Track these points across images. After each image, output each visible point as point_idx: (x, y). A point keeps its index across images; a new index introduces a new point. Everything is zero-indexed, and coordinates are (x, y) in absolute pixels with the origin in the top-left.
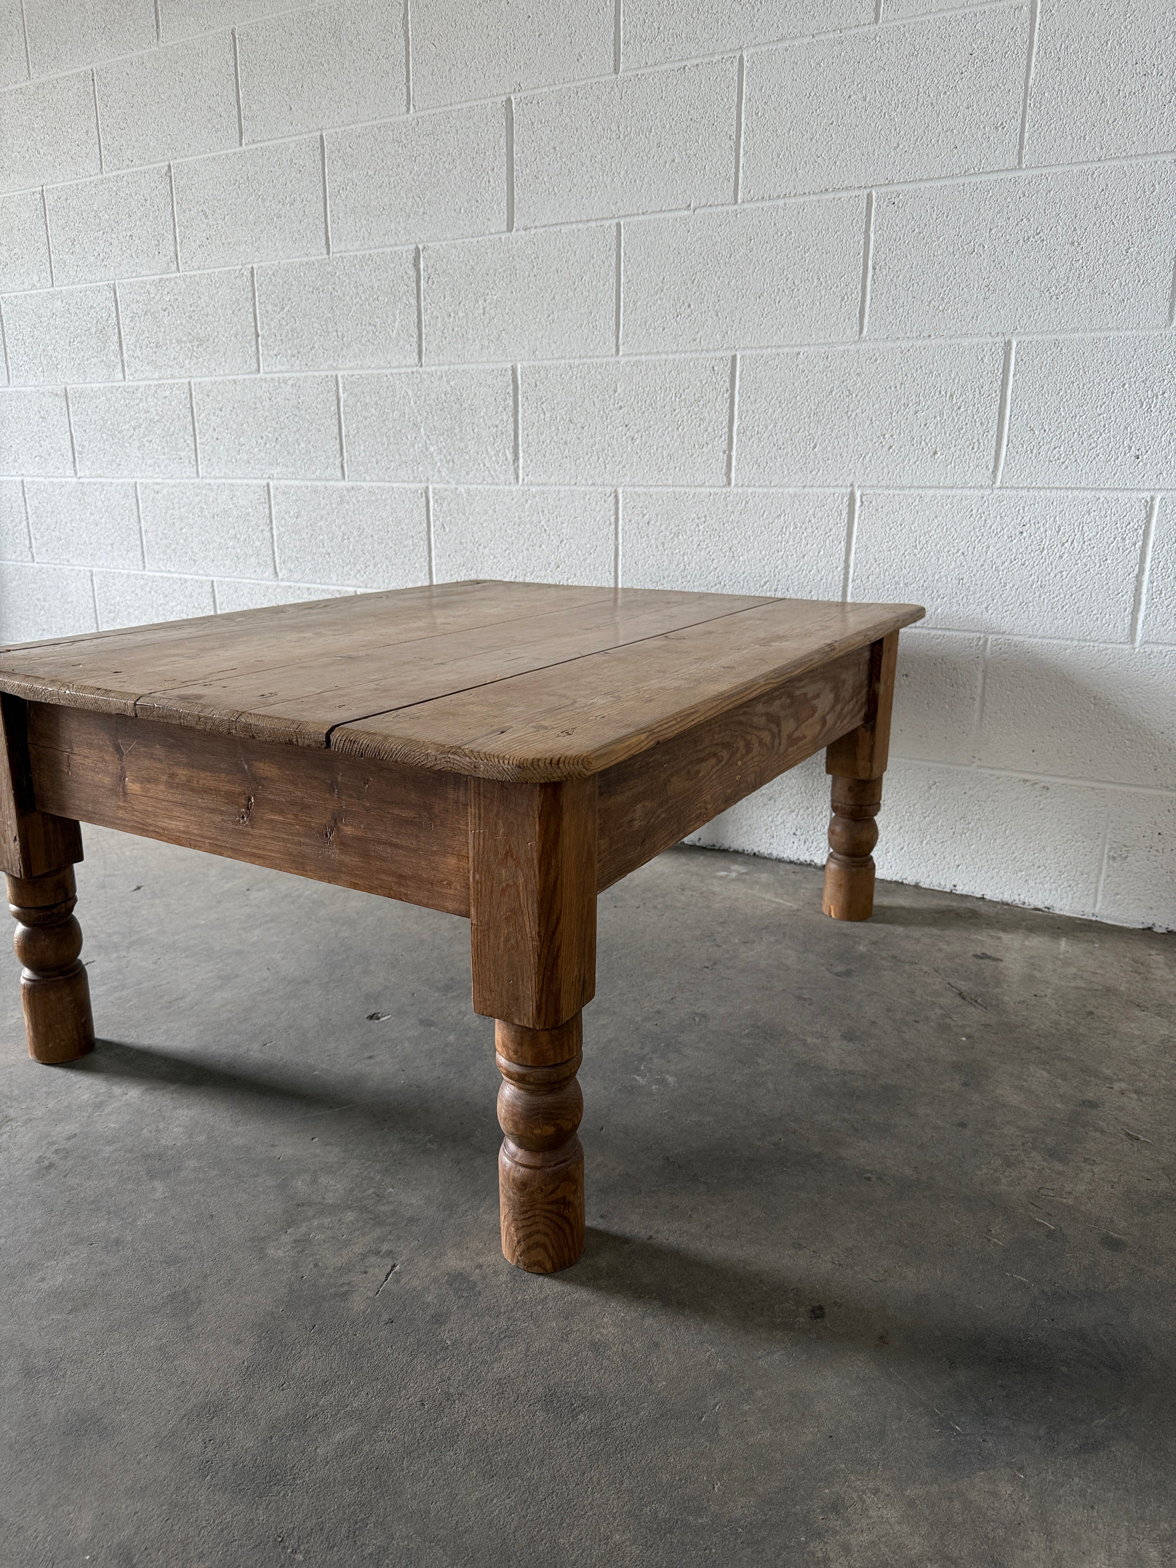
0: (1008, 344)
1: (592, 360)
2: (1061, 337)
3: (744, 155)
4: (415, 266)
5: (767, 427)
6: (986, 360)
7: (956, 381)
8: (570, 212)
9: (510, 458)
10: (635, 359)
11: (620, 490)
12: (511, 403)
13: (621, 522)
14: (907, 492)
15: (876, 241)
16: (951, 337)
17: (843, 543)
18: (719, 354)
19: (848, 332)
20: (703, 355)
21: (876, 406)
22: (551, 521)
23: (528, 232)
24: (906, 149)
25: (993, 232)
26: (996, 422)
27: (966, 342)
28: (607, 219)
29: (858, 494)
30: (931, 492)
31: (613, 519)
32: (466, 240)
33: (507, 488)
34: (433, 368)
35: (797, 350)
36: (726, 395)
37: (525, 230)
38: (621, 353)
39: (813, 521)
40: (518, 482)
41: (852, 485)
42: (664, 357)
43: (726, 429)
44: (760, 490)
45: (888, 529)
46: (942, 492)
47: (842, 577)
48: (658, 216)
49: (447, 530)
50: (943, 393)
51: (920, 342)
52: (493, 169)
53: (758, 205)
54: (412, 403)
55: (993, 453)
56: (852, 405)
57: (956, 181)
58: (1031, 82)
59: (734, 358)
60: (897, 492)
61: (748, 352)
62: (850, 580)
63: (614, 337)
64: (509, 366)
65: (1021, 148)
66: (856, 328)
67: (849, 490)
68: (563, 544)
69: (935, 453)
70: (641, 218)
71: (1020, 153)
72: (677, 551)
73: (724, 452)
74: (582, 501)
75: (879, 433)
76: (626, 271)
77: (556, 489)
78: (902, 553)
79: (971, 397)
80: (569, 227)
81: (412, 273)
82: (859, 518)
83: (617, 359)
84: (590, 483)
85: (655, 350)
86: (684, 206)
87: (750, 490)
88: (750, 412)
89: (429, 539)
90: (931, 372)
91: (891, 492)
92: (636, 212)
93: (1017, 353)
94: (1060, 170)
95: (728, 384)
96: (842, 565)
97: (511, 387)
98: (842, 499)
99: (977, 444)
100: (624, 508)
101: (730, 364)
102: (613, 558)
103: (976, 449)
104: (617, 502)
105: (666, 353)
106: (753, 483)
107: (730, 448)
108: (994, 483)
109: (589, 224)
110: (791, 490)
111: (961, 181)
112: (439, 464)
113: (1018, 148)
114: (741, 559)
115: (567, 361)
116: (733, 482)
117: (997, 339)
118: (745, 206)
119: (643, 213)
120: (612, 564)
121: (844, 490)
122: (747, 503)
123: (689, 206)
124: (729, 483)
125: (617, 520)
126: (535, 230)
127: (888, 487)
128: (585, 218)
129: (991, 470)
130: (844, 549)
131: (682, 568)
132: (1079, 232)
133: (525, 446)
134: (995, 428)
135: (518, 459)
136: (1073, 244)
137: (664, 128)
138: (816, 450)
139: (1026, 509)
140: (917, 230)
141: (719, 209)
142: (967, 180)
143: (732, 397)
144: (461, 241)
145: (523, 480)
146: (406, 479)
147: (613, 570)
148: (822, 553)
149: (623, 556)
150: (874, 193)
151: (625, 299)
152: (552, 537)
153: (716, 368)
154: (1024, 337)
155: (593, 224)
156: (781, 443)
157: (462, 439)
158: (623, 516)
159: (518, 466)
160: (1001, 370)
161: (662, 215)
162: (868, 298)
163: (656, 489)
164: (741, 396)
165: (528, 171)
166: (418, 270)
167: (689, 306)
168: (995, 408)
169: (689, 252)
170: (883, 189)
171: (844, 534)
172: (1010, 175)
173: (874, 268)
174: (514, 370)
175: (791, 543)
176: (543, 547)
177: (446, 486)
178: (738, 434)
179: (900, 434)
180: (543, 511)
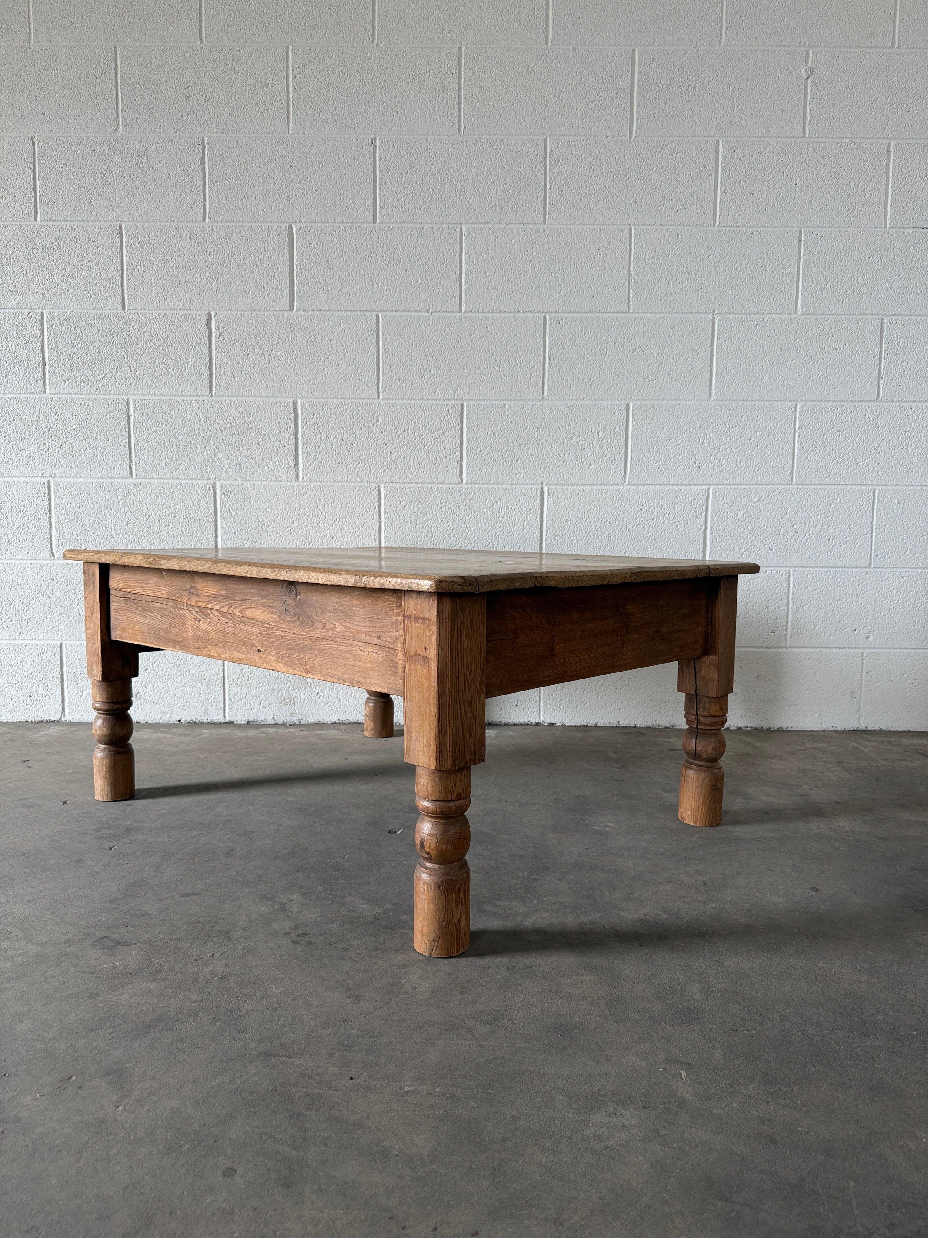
0: (628, 405)
1: (359, 401)
2: (656, 403)
3: (465, 284)
4: (207, 325)
5: (486, 448)
6: (616, 414)
7: (600, 425)
8: (341, 304)
9: (292, 463)
10: (392, 402)
11: (382, 486)
12: (293, 426)
13: (383, 507)
14: (575, 487)
15: (550, 343)
16: (596, 400)
17: (538, 518)
18: (453, 402)
19: (535, 394)
20: (440, 402)
21: (554, 437)
22: (326, 506)
23: (306, 313)
24: (566, 294)
25: (616, 344)
26: (624, 448)
27: (604, 403)
28: (369, 311)
29: (546, 489)
30: (589, 487)
31: (377, 505)
32: (254, 313)
33: (289, 484)
34: (223, 399)
35: (503, 402)
36: (458, 428)
37: (304, 311)
38: (381, 397)
39: (519, 505)
40: (298, 480)
41: (542, 483)
42: (413, 402)
43: (459, 448)
44: (483, 486)
45: (565, 508)
46: (596, 487)
47: (539, 538)
48: (406, 314)
49: (233, 514)
50: (593, 431)
51: (578, 402)
52: (278, 269)
53: (475, 314)
54: (202, 421)
55: (623, 465)
56: (539, 437)
57: (594, 315)
58: (632, 269)
59: (462, 405)
60: (569, 487)
61: (472, 402)
62: (544, 540)
63: (376, 387)
64: (291, 400)
65: (629, 302)
66: (540, 392)
67: (540, 486)
68: (337, 522)
69: (590, 465)
70: (395, 313)
71: (628, 304)
72: (426, 524)
73: (458, 463)
74: (352, 493)
75: (557, 453)
76: (383, 345)
77: (331, 484)
78: (574, 523)
79: (609, 434)
80: (338, 313)
81: (204, 330)
82: (548, 502)
83: (378, 401)
84: (358, 481)
85: (407, 397)
86: (425, 309)
87: (476, 486)
88: (475, 439)
89: (216, 521)
90: (586, 420)
91: (566, 487)
92: (390, 309)
93: (633, 410)
94: (649, 315)
95: (459, 421)
96: (539, 531)
97: (293, 415)
98: (537, 492)
99: (614, 460)
100: (386, 497)
101: (459, 409)
102: (377, 531)
103: (613, 463)
104: (380, 493)
105: (415, 399)
106: (478, 481)
107: (462, 460)
108: (625, 482)
109: (355, 313)
110: (504, 486)
111: (597, 315)
112: (226, 466)
113: (627, 301)
114: (472, 529)
115: (339, 400)
116: (464, 481)
117: (622, 402)
118: (467, 314)
119: (396, 311)
120: (377, 535)
121: (537, 486)
122: (475, 494)
123: (429, 310)
124: (462, 482)
125: (380, 505)
126: (313, 312)
127: (564, 485)
128: (352, 309)
129: (623, 475)
130: (539, 521)
131: (430, 536)
132: (661, 348)
133: (305, 455)
134: (624, 451)
135: (298, 464)
136: (659, 354)
137: (410, 261)
138: (518, 462)
139: (643, 496)
140: (574, 339)
141: (449, 314)
142: (601, 315)
143: (462, 429)
144: (249, 313)
145: (303, 478)
146: (195, 476)
147: (378, 538)
148: (526, 524)
149: (385, 529)
150: (547, 316)
151: (383, 363)
152: (328, 518)
153: (450, 411)
154: (636, 402)
155: (359, 314)
156: (495, 458)
157: (248, 449)
158: (385, 502)
159: (298, 469)
160: (625, 420)
161: (409, 314)
162: (547, 375)
163: (409, 485)
164: (468, 429)
165: (307, 274)
166: (210, 329)
167: (430, 371)
168: (623, 440)
169: (430, 338)
170: (553, 315)
171: (539, 512)
172: (623, 315)
173: (550, 359)
174: (295, 404)
175: (505, 518)
176: (320, 524)
177: (233, 482)
178: (467, 452)
179: (569, 454)
180: (320, 500)
